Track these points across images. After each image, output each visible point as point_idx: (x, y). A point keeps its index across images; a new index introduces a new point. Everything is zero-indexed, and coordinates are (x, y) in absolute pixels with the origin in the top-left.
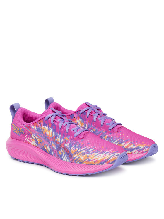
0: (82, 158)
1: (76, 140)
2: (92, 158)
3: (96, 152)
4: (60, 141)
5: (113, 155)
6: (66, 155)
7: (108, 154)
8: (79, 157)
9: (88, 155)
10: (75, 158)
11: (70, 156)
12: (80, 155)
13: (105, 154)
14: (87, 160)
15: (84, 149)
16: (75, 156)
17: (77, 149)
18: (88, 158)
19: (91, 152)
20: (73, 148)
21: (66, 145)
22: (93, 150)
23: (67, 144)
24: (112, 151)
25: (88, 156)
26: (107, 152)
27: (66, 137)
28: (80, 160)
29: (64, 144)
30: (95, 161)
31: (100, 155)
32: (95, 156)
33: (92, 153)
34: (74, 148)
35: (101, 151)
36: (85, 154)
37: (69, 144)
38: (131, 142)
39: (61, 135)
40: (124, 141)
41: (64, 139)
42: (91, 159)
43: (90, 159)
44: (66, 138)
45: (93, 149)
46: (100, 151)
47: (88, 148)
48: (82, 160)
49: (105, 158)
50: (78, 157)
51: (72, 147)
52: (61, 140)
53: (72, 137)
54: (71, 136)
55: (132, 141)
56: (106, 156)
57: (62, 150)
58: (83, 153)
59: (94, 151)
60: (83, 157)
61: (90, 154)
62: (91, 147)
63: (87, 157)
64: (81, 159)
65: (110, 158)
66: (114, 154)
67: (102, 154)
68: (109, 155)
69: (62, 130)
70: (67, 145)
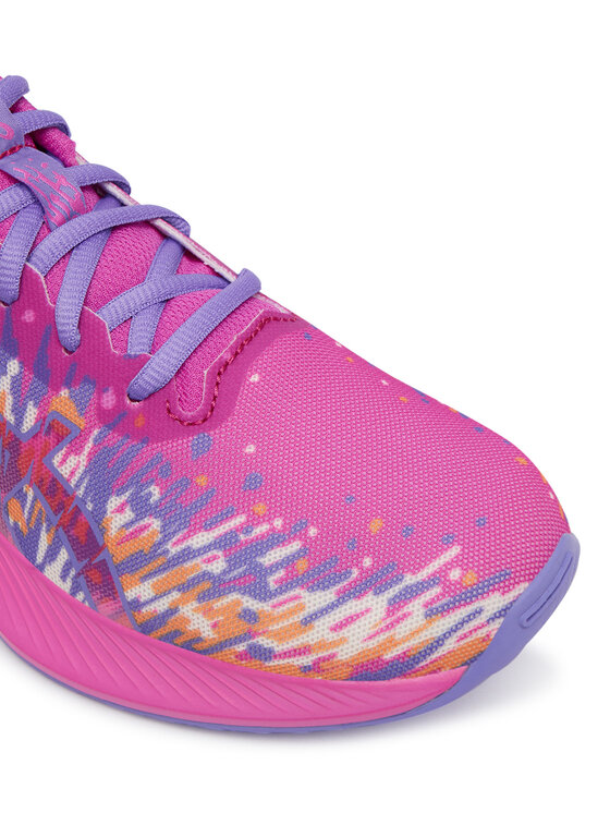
0: (198, 621)
1: (146, 436)
2: (280, 636)
3: (315, 583)
4: (10, 417)
5: (469, 618)
6: (64, 555)
7: (416, 607)
8: (172, 611)
9: (249, 603)
10: (136, 605)
11: (96, 577)
12: (176, 595)
13: (395, 606)
14: (241, 648)
15: (218, 543)
16: (139, 590)
17: (156, 524)
18: (251, 634)
19: (271, 582)
20: (120, 509)
21: (65, 471)
22: (288, 563)
23: (72, 461)
24: (455, 574)
25: (250, 616)
26: (409, 579)
27: (64, 393)
28: (177, 633)
29: (47, 452)
30: (306, 660)
31: (352, 607)
32: (308, 622)
33: (285, 585)
34: (129, 515)
35: (358, 564)
36: (220, 586)
37: (83, 459)
39: (23, 363)
41: (42, 405)
42: (278, 648)
43: (263, 641)
44: (64, 402)
45: (295, 546)
46: (355, 573)
47: (246, 528)
48: (199, 640)
49: (392, 642)
50: (161, 606)
51: (114, 502)
52: (19, 411)
53: (109, 400)
54: (100, 392)
56: (402, 630)
57: (31, 495)
58: (206, 576)
59: (302, 565)
60: (207, 612)
61: (262, 594)
62: (278, 523)
63: (243, 626)
64: (191, 628)
65: (439, 642)
66: (469, 609)
67: (370, 600)
68: (432, 613)
69: (29, 316)
70: (71, 466)
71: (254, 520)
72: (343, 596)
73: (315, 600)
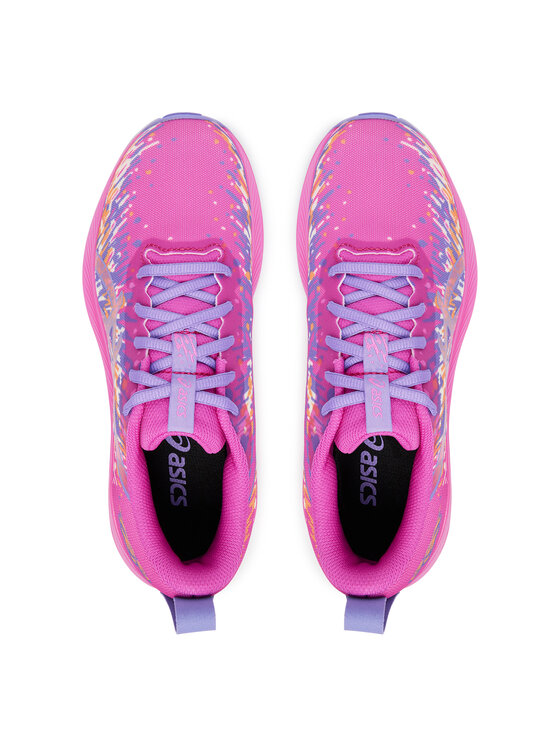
3: (437, 186)
13: (430, 156)
15: (443, 225)
19: (443, 202)
22: (437, 197)
24: (410, 139)
26: (420, 153)
31: (436, 172)
33: (442, 196)
35: (426, 172)
36: (451, 220)
38: (233, 180)
40: (238, 207)
45: (432, 196)
46: (428, 173)
47: (435, 216)
55: (229, 177)
59: (435, 193)
61: (446, 203)
62: (430, 205)
67: (432, 166)
71: (433, 215)
72: (435, 175)
73: (441, 187)
